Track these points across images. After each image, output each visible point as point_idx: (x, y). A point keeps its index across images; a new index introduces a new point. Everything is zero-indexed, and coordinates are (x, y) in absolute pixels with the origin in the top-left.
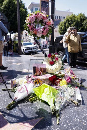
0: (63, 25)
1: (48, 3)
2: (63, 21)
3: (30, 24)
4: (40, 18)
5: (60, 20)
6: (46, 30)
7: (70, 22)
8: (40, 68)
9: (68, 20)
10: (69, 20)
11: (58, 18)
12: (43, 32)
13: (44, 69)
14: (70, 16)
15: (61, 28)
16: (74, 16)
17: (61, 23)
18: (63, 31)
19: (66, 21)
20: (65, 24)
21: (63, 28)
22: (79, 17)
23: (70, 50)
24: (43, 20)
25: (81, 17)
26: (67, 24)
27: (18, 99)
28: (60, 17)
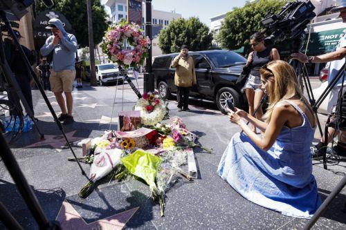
0: (166, 34)
1: (141, 3)
2: (166, 28)
3: (111, 44)
4: (128, 34)
5: (161, 27)
6: (138, 53)
7: (177, 31)
8: (131, 118)
9: (173, 27)
10: (176, 27)
11: (158, 23)
12: (133, 57)
13: (137, 118)
14: (177, 20)
15: (163, 40)
16: (182, 22)
17: (161, 31)
18: (166, 44)
19: (171, 29)
20: (169, 33)
21: (165, 39)
22: (191, 24)
23: (178, 83)
24: (133, 36)
25: (193, 22)
26: (171, 33)
27: (97, 177)
28: (161, 21)
